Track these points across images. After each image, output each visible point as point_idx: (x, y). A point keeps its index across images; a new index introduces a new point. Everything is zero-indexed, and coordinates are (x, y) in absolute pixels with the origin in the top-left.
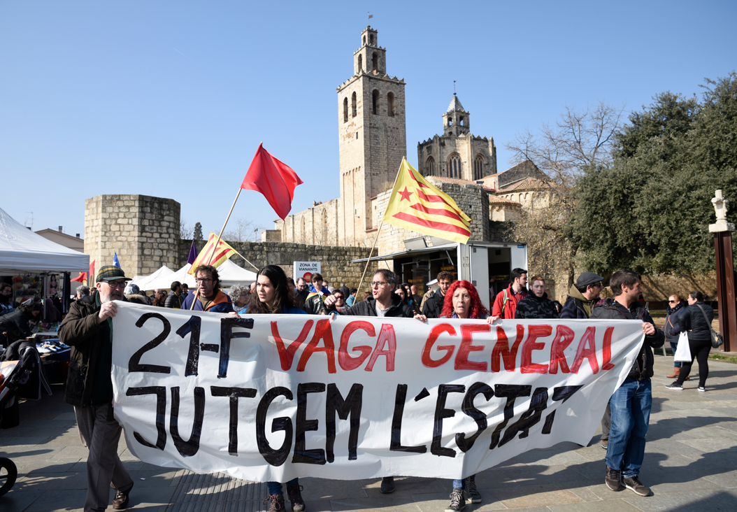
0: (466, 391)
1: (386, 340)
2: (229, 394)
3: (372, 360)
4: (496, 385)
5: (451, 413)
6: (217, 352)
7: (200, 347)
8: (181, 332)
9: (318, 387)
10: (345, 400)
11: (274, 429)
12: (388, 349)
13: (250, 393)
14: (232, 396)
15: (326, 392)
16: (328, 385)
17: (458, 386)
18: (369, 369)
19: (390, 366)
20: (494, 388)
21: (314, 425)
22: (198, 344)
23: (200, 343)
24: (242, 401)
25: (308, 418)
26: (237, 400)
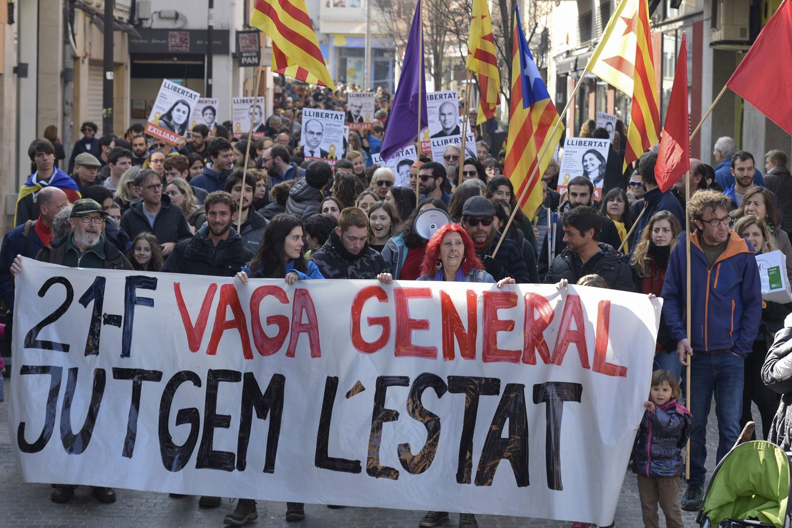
0: (411, 383)
1: (302, 307)
2: (132, 377)
3: (293, 341)
4: (449, 377)
5: (393, 416)
6: (120, 326)
7: (103, 319)
8: (84, 301)
9: (231, 376)
10: (263, 394)
11: (179, 421)
12: (307, 322)
13: (156, 376)
14: (136, 379)
15: (241, 383)
16: (245, 374)
17: (401, 378)
18: (290, 354)
19: (316, 351)
20: (446, 382)
21: (225, 421)
22: (101, 316)
23: (103, 313)
24: (146, 385)
25: (219, 411)
26: (141, 385)
